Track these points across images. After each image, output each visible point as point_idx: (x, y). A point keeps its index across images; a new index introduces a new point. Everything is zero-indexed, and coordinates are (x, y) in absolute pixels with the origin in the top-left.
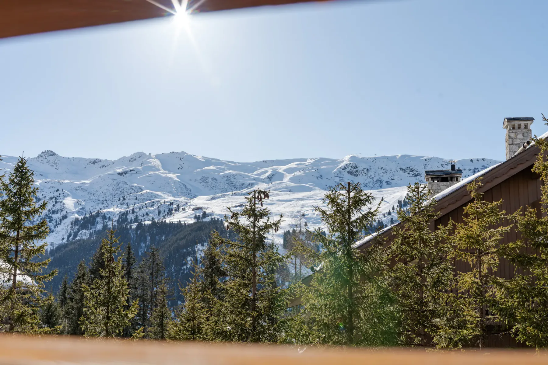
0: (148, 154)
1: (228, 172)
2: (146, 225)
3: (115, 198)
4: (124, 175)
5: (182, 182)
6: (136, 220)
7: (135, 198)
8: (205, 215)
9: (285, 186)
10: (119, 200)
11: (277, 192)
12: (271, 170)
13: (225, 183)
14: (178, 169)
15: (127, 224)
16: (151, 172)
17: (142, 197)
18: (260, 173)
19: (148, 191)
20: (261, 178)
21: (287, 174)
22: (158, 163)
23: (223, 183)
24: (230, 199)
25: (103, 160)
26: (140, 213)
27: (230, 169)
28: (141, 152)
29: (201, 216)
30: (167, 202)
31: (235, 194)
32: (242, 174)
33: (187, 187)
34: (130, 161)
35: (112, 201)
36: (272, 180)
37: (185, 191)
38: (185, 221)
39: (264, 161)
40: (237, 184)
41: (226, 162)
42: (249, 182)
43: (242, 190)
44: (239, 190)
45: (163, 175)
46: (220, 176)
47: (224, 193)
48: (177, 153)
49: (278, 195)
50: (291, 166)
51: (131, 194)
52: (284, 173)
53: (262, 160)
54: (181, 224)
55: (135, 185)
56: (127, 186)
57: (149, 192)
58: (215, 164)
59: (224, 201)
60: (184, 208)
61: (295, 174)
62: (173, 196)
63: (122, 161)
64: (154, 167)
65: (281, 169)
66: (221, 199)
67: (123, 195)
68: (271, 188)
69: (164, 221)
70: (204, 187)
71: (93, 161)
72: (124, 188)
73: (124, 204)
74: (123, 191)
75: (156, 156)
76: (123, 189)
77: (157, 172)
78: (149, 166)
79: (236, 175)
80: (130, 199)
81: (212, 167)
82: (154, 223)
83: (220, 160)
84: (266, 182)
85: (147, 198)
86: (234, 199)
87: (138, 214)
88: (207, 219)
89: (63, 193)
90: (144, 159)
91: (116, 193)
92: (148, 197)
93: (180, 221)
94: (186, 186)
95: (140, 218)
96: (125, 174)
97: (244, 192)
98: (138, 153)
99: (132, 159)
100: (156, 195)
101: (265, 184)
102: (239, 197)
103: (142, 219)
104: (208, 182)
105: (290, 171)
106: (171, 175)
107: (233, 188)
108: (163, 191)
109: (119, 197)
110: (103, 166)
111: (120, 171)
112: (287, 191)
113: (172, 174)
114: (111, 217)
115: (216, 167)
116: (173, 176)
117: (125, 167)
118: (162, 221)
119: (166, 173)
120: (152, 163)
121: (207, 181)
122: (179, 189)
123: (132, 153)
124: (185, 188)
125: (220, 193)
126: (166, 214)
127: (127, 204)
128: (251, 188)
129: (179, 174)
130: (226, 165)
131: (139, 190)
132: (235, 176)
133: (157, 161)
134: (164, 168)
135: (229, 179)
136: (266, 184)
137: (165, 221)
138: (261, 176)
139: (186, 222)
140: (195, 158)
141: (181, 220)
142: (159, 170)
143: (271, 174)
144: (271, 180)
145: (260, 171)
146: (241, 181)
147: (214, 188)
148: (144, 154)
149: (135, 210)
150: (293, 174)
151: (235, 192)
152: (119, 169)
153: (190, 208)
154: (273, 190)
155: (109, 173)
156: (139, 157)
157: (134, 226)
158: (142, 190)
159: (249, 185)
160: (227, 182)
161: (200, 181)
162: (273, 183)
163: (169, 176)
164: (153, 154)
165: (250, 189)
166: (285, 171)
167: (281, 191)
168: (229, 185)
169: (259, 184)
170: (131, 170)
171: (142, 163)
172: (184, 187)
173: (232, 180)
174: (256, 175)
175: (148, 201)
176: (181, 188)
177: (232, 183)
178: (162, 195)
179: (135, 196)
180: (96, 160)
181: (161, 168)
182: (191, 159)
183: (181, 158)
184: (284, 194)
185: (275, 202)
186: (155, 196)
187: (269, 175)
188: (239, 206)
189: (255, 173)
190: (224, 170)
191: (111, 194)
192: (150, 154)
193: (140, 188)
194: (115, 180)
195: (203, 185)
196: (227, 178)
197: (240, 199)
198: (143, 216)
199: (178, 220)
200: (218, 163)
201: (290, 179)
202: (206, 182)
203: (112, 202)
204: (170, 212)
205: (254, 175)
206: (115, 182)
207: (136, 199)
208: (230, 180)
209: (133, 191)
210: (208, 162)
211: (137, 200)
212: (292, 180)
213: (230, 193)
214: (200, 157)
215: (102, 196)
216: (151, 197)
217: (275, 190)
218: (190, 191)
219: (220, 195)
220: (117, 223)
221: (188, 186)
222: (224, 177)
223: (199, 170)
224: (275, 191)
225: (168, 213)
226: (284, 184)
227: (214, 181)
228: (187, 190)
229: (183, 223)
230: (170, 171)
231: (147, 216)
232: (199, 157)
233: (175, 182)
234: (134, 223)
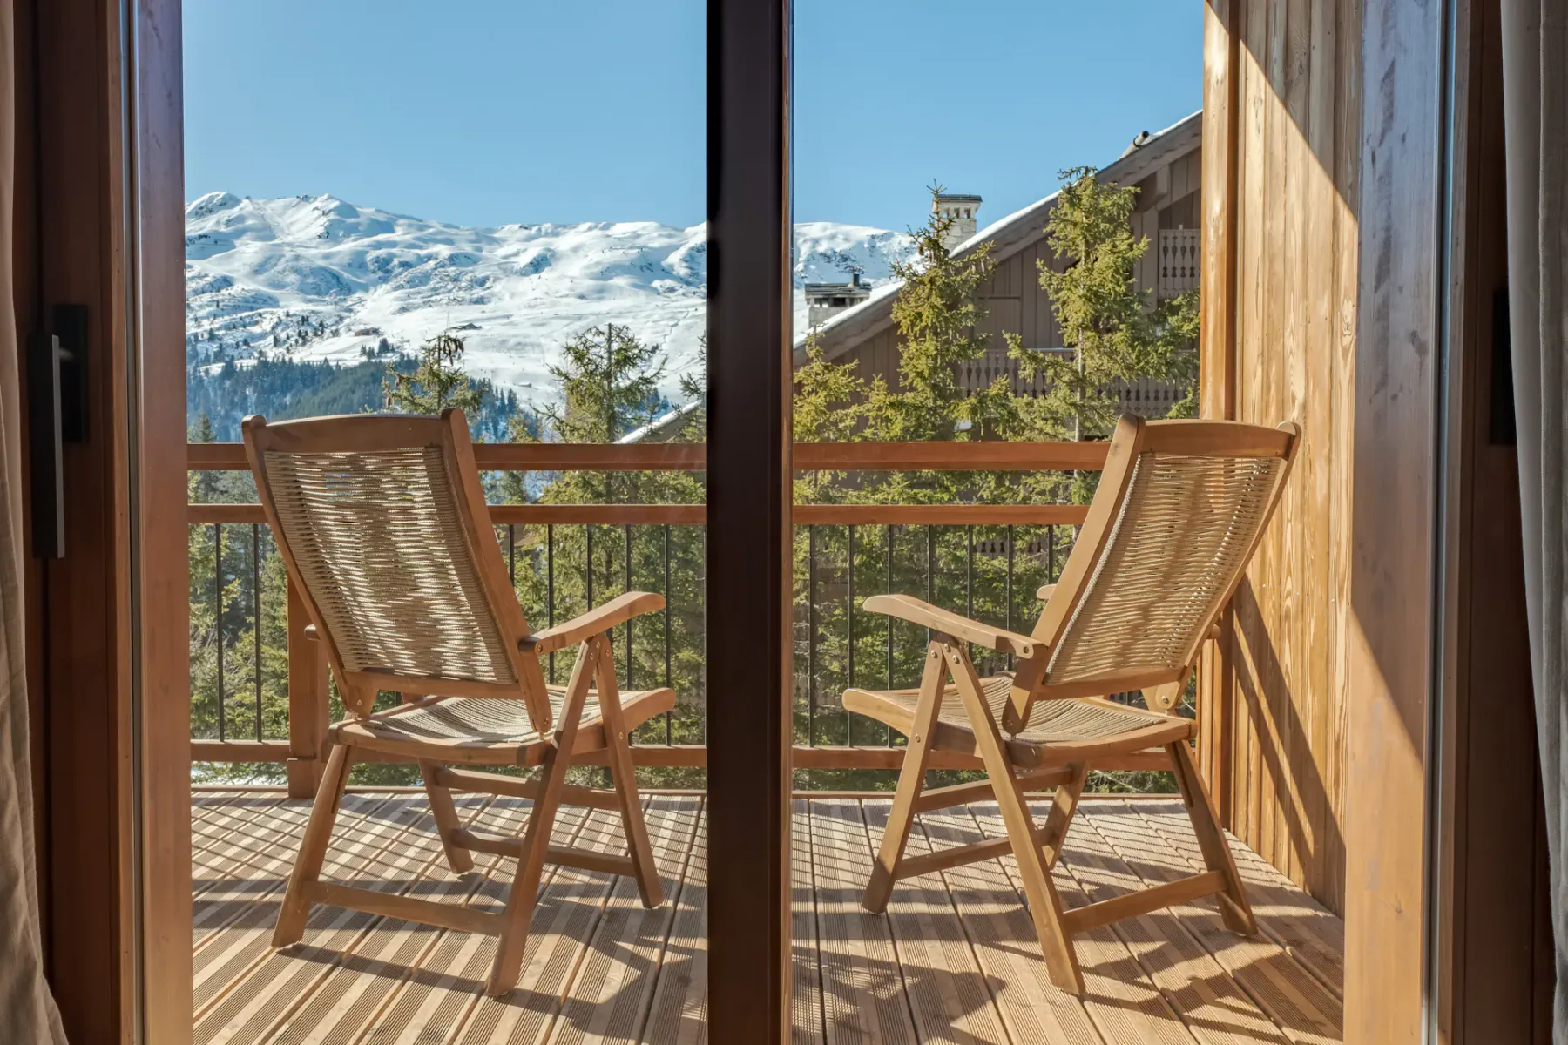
2: (245, 369)
5: (330, 269)
6: (219, 356)
7: (215, 303)
8: (385, 347)
9: (570, 284)
12: (540, 248)
13: (434, 274)
14: (320, 236)
15: (197, 366)
16: (253, 243)
17: (232, 303)
19: (247, 287)
20: (514, 264)
24: (444, 311)
26: (229, 340)
29: (376, 350)
30: (295, 315)
31: (454, 299)
33: (341, 281)
34: (198, 213)
36: (542, 269)
37: (337, 289)
38: (338, 361)
40: (461, 277)
42: (490, 272)
43: (472, 293)
44: (465, 292)
46: (421, 256)
47: (428, 297)
48: (315, 197)
49: (554, 304)
51: (204, 293)
52: (569, 253)
54: (329, 367)
55: (214, 272)
57: (249, 291)
58: (406, 229)
59: (428, 317)
60: (337, 331)
62: (309, 301)
66: (424, 310)
68: (538, 288)
69: (287, 359)
70: (381, 281)
77: (268, 243)
79: (458, 255)
80: (202, 306)
81: (401, 236)
82: (264, 365)
83: (420, 219)
84: (525, 275)
85: (245, 304)
86: (452, 312)
87: (223, 342)
88: (390, 358)
90: (234, 210)
92: (246, 301)
93: (326, 360)
95: (230, 351)
97: (476, 296)
99: (204, 209)
101: (523, 278)
102: (464, 307)
103: (235, 353)
106: (302, 251)
107: (450, 286)
112: (576, 297)
113: (303, 249)
115: (412, 235)
116: (307, 253)
118: (284, 360)
121: (390, 267)
122: (323, 286)
124: (337, 284)
125: (421, 297)
126: (293, 342)
127: (196, 317)
130: (434, 233)
131: (224, 285)
132: (457, 259)
137: (291, 359)
139: (340, 363)
140: (361, 211)
141: (329, 357)
143: (539, 256)
144: (538, 269)
145: (513, 249)
147: (406, 286)
148: (234, 197)
149: (216, 333)
151: (456, 295)
153: (350, 330)
154: (543, 293)
156: (221, 204)
157: (216, 369)
158: (231, 286)
159: (489, 279)
160: (436, 272)
162: (543, 276)
163: (297, 254)
165: (490, 288)
168: (441, 278)
170: (201, 237)
171: (229, 220)
172: (334, 281)
173: (450, 267)
175: (246, 311)
176: (328, 282)
177: (450, 275)
178: (281, 297)
179: (215, 298)
183: (327, 211)
185: (547, 321)
186: (265, 301)
187: (535, 258)
188: (464, 328)
193: (226, 280)
195: (381, 278)
196: (436, 262)
197: (466, 311)
198: (235, 346)
199: (323, 358)
200: (416, 225)
201: (583, 268)
202: (387, 271)
204: (303, 339)
207: (218, 306)
208: (444, 267)
209: (209, 288)
210: (389, 222)
211: (220, 309)
213: (442, 297)
214: (372, 210)
216: (254, 302)
217: (548, 293)
218: (349, 290)
219: (421, 301)
222: (429, 259)
223: (369, 240)
224: (548, 296)
225: (297, 341)
226: (569, 279)
227: (405, 268)
229: (333, 364)
230: (301, 242)
231: (245, 347)
234: (214, 362)
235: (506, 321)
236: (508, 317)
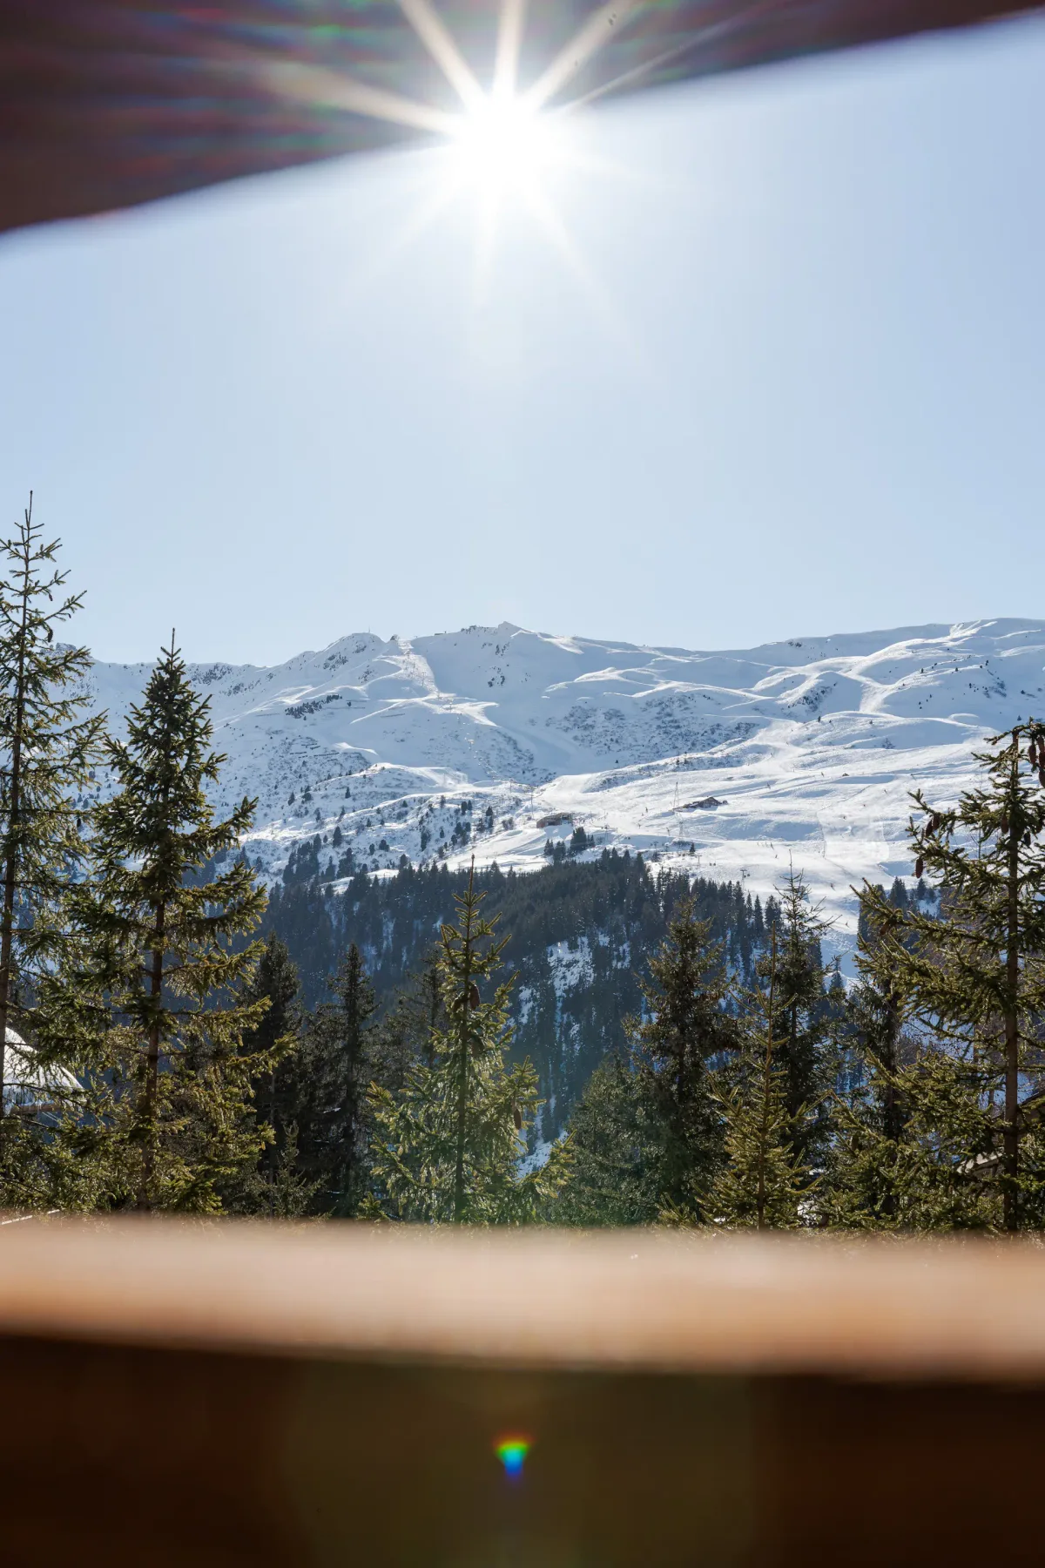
0: (386, 639)
1: (662, 687)
2: (380, 883)
3: (276, 793)
4: (307, 715)
5: (503, 731)
6: (347, 866)
7: (344, 791)
8: (582, 841)
9: (868, 726)
10: (290, 803)
11: (833, 751)
12: (818, 675)
13: (655, 726)
14: (491, 684)
15: (316, 882)
16: (398, 702)
17: (367, 789)
18: (780, 684)
19: (388, 766)
20: (780, 702)
21: (877, 685)
22: (422, 667)
23: (646, 727)
24: (671, 781)
25: (237, 667)
26: (361, 843)
27: (670, 676)
28: (364, 634)
29: (568, 846)
30: (452, 801)
31: (686, 762)
32: (716, 693)
33: (519, 747)
34: (326, 666)
35: (269, 806)
36: (821, 707)
37: (513, 759)
38: (511, 865)
39: (791, 644)
40: (695, 728)
41: (658, 653)
42: (738, 718)
43: (713, 750)
44: (702, 750)
45: (440, 710)
46: (635, 702)
47: (647, 761)
48: (485, 629)
49: (840, 760)
50: (891, 656)
51: (329, 777)
52: (863, 679)
53: (784, 638)
54: (499, 875)
55: (345, 746)
56: (317, 752)
57: (391, 771)
58: (617, 663)
59: (646, 792)
60: (511, 822)
61: (905, 682)
62: (473, 780)
63: (300, 667)
64: (408, 683)
65: (855, 666)
66: (640, 782)
67: (304, 785)
68: (815, 736)
69: (439, 866)
70: (577, 743)
71: (204, 672)
72: (306, 759)
73: (307, 812)
74: (304, 769)
75: (413, 643)
76: (304, 763)
77: (419, 700)
78: (391, 680)
79: (691, 696)
80: (326, 796)
81: (609, 674)
82: (406, 874)
83: (634, 648)
84: (796, 718)
85: (385, 790)
86: (683, 782)
87: (353, 846)
88: (590, 856)
89: (109, 786)
90: (374, 657)
91: (280, 778)
92: (387, 786)
93: (495, 865)
94: (515, 743)
95: (361, 859)
96: (311, 711)
97: (719, 755)
98: (353, 636)
99: (334, 660)
100: (416, 781)
101: (793, 722)
102: (700, 773)
103: (368, 861)
104: (592, 727)
105: (884, 672)
106: (465, 708)
107: (679, 744)
108: (436, 765)
109: (290, 791)
110: (237, 689)
111: (292, 701)
112: (875, 747)
113: (468, 704)
114: (265, 859)
115: (622, 671)
116: (473, 710)
117: (310, 689)
118: (435, 867)
119: (447, 702)
120: (400, 669)
121: (589, 721)
122: (493, 755)
123: (335, 639)
124: (512, 751)
125: (636, 763)
126: (449, 841)
127: (317, 812)
128: (745, 739)
129: (493, 704)
130: (659, 665)
131: (357, 763)
132: (688, 701)
133: (417, 662)
134: (442, 685)
135: (668, 710)
136: (800, 724)
137: (445, 867)
138: (782, 695)
139: (515, 869)
140: (550, 643)
141: (499, 861)
142: (423, 692)
143: (817, 686)
144: (816, 708)
145: (777, 679)
146: (711, 718)
147: (615, 747)
148: (375, 640)
149: (344, 833)
150: (899, 684)
151: (688, 756)
152: (290, 694)
153: (530, 819)
154: (823, 744)
155: (257, 709)
156: (358, 651)
157: (341, 887)
158: (367, 764)
159: (738, 728)
160: (659, 723)
161: (566, 724)
162: (825, 719)
163: (459, 712)
164: (404, 640)
165: (740, 742)
166: (867, 672)
167: (853, 747)
168: (665, 732)
169: (773, 725)
170: (329, 699)
171: (368, 673)
172: (509, 748)
173: (678, 715)
174: (761, 693)
175: (386, 799)
176: (500, 750)
177: (678, 727)
178: (434, 777)
179: (344, 784)
180: (216, 667)
181: (432, 686)
182: (534, 648)
183: (501, 648)
184: (864, 758)
185: (828, 787)
186: (412, 783)
187: (811, 691)
188: (701, 805)
189: (760, 686)
190: (649, 680)
191: (263, 782)
192: (393, 638)
193: (359, 756)
194: (277, 732)
195: (576, 738)
196: (658, 709)
197: (704, 779)
198: (369, 851)
199: (490, 862)
200: (629, 656)
201: (886, 701)
202: (586, 728)
203: (266, 810)
204: (461, 836)
205: (755, 693)
206: (278, 739)
207: (348, 795)
208: (670, 715)
209: (337, 769)
210: (593, 654)
211: (350, 799)
212: (893, 705)
213: (668, 760)
214: (565, 641)
215: (236, 790)
216: (397, 786)
217: (830, 744)
218: (531, 759)
219: (635, 768)
220: (285, 879)
221: (524, 744)
222: (649, 704)
223: (561, 685)
224: (832, 748)
225: (454, 839)
226: (863, 719)
227: (614, 720)
228: (520, 758)
229: (504, 870)
230: (464, 695)
231: (382, 852)
232: (562, 640)
233: (479, 729)
234: (340, 876)
235: (765, 790)
236: (769, 784)
